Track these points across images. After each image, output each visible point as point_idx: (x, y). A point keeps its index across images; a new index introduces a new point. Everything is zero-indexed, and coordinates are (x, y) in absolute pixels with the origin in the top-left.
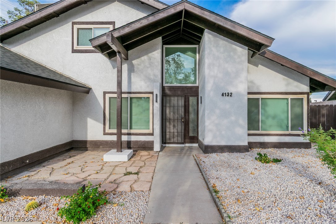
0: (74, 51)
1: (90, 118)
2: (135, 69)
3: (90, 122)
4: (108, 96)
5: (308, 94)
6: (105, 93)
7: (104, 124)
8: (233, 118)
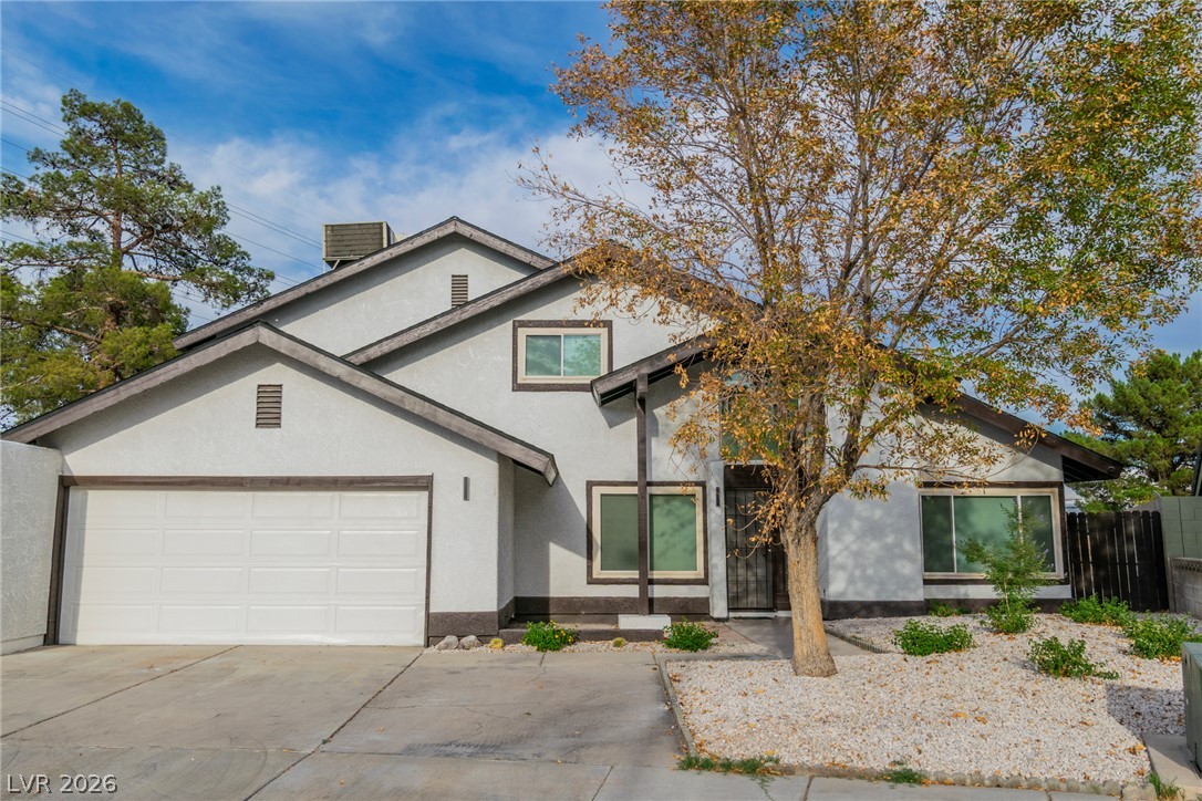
0: (518, 387)
1: (556, 543)
2: (660, 427)
3: (556, 553)
4: (597, 492)
5: (1060, 485)
6: (590, 485)
7: (590, 557)
8: (890, 539)
